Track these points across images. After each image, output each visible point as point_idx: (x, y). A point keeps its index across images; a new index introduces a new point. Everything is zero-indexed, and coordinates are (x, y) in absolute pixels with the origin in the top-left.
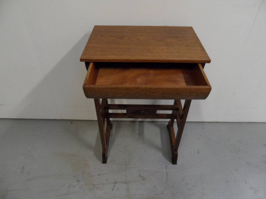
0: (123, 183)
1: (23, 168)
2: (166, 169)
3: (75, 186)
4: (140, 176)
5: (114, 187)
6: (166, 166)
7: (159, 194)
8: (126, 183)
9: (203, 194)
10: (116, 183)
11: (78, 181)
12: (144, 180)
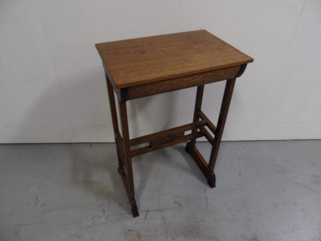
0: (157, 211)
1: (37, 199)
2: (205, 193)
3: (101, 217)
4: (175, 202)
5: (146, 215)
6: (205, 191)
7: (199, 222)
8: (160, 210)
9: (249, 219)
10: (148, 211)
11: (104, 211)
12: (180, 206)
